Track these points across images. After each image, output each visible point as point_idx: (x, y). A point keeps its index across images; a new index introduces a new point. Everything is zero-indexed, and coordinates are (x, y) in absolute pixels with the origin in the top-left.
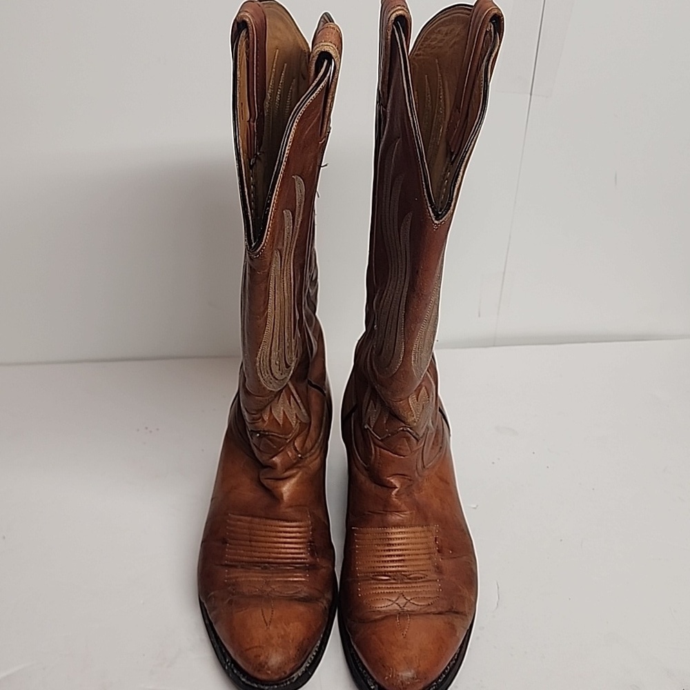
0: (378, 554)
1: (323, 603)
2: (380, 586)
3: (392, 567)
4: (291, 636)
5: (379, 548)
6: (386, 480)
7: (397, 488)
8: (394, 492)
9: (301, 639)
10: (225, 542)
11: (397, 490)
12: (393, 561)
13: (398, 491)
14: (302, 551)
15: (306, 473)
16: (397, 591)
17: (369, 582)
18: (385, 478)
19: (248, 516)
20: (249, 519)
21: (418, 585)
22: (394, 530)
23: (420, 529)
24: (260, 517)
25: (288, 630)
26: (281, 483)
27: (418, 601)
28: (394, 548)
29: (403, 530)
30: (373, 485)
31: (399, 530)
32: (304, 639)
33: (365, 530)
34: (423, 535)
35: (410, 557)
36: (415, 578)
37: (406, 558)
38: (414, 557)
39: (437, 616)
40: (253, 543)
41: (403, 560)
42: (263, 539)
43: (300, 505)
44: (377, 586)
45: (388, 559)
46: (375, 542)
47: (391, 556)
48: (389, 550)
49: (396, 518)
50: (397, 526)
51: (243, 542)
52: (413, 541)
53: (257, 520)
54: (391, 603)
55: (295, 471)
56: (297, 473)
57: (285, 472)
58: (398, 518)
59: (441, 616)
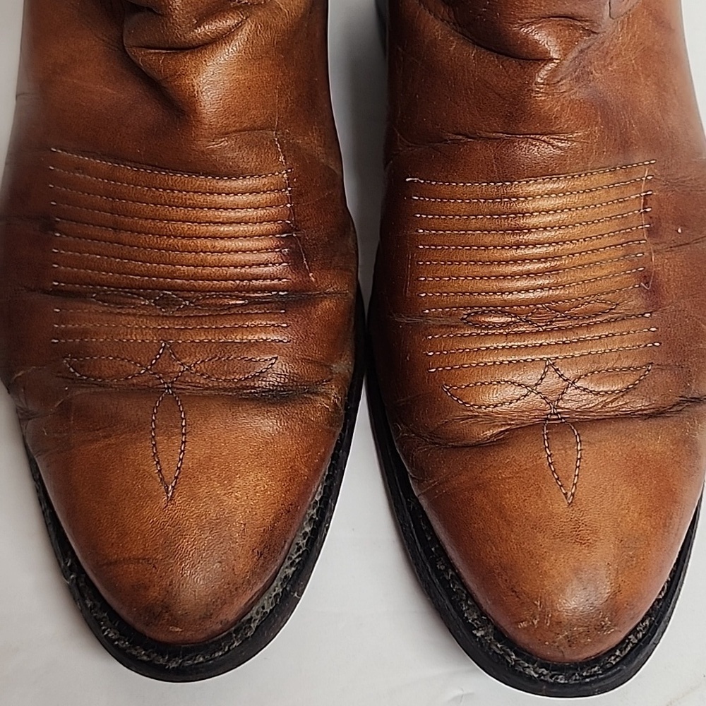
0: (485, 255)
1: (326, 396)
2: (489, 344)
3: (523, 290)
4: (239, 518)
5: (488, 239)
6: (516, 34)
7: (552, 60)
8: (543, 74)
9: (269, 520)
10: (50, 226)
11: (552, 65)
12: (528, 274)
13: (554, 71)
14: (264, 257)
15: (267, 27)
16: (537, 357)
17: (460, 332)
18: (515, 28)
19: (104, 156)
20: (105, 165)
21: (597, 333)
22: (533, 188)
23: (607, 178)
24: (136, 162)
25: (230, 501)
26: (187, 61)
27: (598, 383)
28: (532, 237)
29: (562, 185)
30: (472, 52)
31: (550, 186)
32: (277, 519)
33: (445, 188)
34: (613, 194)
35: (577, 260)
36: (588, 315)
37: (566, 262)
38: (586, 258)
39: (653, 421)
40: (125, 236)
41: (556, 270)
42: (149, 224)
43: (253, 129)
44: (483, 345)
45: (515, 268)
46: (473, 222)
47: (524, 260)
48: (518, 246)
49: (540, 150)
50: (545, 172)
51: (96, 231)
52: (587, 214)
53: (128, 171)
54: (525, 391)
55: (230, 22)
56: (238, 27)
57: (199, 25)
58: (549, 151)
59: (661, 421)
